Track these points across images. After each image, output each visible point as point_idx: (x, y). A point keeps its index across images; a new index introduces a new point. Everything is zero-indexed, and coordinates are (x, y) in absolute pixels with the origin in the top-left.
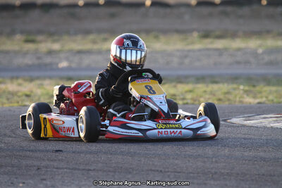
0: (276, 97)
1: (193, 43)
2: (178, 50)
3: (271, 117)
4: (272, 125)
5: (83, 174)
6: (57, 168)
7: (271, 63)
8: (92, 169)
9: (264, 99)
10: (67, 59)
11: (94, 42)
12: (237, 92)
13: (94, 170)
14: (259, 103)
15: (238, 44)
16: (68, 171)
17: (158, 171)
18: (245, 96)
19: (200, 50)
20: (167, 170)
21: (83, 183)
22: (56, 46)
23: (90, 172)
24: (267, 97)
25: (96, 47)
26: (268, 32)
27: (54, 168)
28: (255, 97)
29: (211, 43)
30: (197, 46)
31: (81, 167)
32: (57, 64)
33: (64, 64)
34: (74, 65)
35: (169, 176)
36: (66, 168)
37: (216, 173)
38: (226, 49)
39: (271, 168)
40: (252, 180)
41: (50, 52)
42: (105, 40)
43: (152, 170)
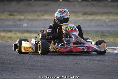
1: (79, 17)
2: (73, 20)
3: (111, 48)
4: (111, 51)
5: (31, 71)
6: (20, 68)
7: (112, 26)
9: (108, 41)
10: (27, 23)
11: (38, 16)
12: (97, 38)
13: (36, 69)
15: (98, 17)
19: (82, 20)
20: (66, 70)
22: (22, 17)
23: (34, 70)
24: (109, 40)
25: (39, 18)
26: (111, 13)
27: (19, 68)
29: (87, 17)
30: (81, 18)
31: (30, 68)
32: (22, 25)
33: (25, 25)
34: (29, 25)
35: (67, 72)
36: (24, 68)
37: (86, 71)
38: (93, 20)
40: (102, 74)
41: (20, 20)
42: (43, 15)
43: (60, 70)
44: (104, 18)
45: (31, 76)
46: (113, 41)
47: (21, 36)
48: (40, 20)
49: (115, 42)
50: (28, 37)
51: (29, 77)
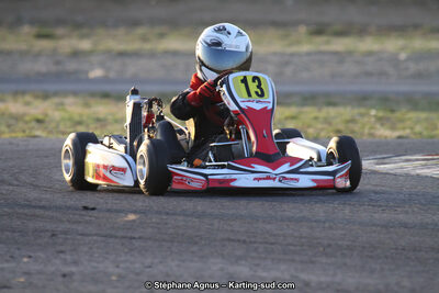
0: (427, 129)
1: (298, 42)
2: (275, 54)
3: (417, 160)
4: (418, 172)
5: (123, 244)
6: (82, 235)
7: (419, 76)
8: (137, 236)
9: (408, 131)
10: (102, 65)
11: (144, 39)
12: (366, 119)
13: (140, 238)
14: (400, 137)
15: (368, 44)
16: (99, 239)
17: (239, 241)
18: (378, 126)
19: (309, 54)
20: (253, 240)
21: (122, 259)
22: (85, 45)
23: (134, 241)
24: (412, 128)
25: (147, 46)
26: (416, 27)
27: (77, 234)
28: (393, 128)
29: (328, 43)
30: (305, 48)
31: (121, 234)
32: (87, 72)
33: (97, 73)
34: (112, 75)
35: (256, 249)
36: (96, 235)
37: (329, 245)
38: (350, 53)
39: (417, 238)
40: (386, 257)
41: (76, 54)
42: (162, 36)
43: (229, 240)
44: (392, 45)
45: (121, 265)
46: (425, 133)
47: (81, 115)
48: (152, 55)
49: (432, 137)
50: (110, 117)
51: (118, 267)
